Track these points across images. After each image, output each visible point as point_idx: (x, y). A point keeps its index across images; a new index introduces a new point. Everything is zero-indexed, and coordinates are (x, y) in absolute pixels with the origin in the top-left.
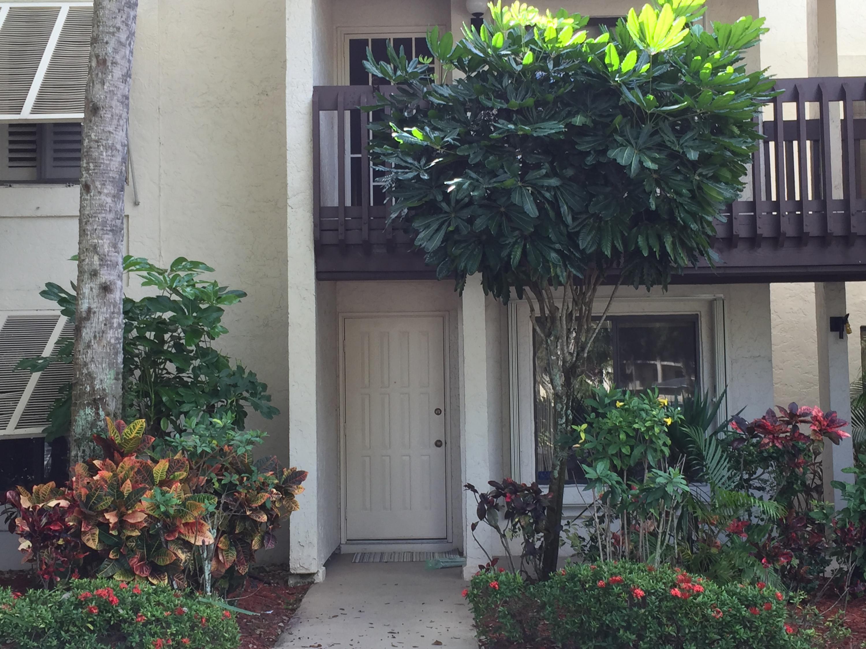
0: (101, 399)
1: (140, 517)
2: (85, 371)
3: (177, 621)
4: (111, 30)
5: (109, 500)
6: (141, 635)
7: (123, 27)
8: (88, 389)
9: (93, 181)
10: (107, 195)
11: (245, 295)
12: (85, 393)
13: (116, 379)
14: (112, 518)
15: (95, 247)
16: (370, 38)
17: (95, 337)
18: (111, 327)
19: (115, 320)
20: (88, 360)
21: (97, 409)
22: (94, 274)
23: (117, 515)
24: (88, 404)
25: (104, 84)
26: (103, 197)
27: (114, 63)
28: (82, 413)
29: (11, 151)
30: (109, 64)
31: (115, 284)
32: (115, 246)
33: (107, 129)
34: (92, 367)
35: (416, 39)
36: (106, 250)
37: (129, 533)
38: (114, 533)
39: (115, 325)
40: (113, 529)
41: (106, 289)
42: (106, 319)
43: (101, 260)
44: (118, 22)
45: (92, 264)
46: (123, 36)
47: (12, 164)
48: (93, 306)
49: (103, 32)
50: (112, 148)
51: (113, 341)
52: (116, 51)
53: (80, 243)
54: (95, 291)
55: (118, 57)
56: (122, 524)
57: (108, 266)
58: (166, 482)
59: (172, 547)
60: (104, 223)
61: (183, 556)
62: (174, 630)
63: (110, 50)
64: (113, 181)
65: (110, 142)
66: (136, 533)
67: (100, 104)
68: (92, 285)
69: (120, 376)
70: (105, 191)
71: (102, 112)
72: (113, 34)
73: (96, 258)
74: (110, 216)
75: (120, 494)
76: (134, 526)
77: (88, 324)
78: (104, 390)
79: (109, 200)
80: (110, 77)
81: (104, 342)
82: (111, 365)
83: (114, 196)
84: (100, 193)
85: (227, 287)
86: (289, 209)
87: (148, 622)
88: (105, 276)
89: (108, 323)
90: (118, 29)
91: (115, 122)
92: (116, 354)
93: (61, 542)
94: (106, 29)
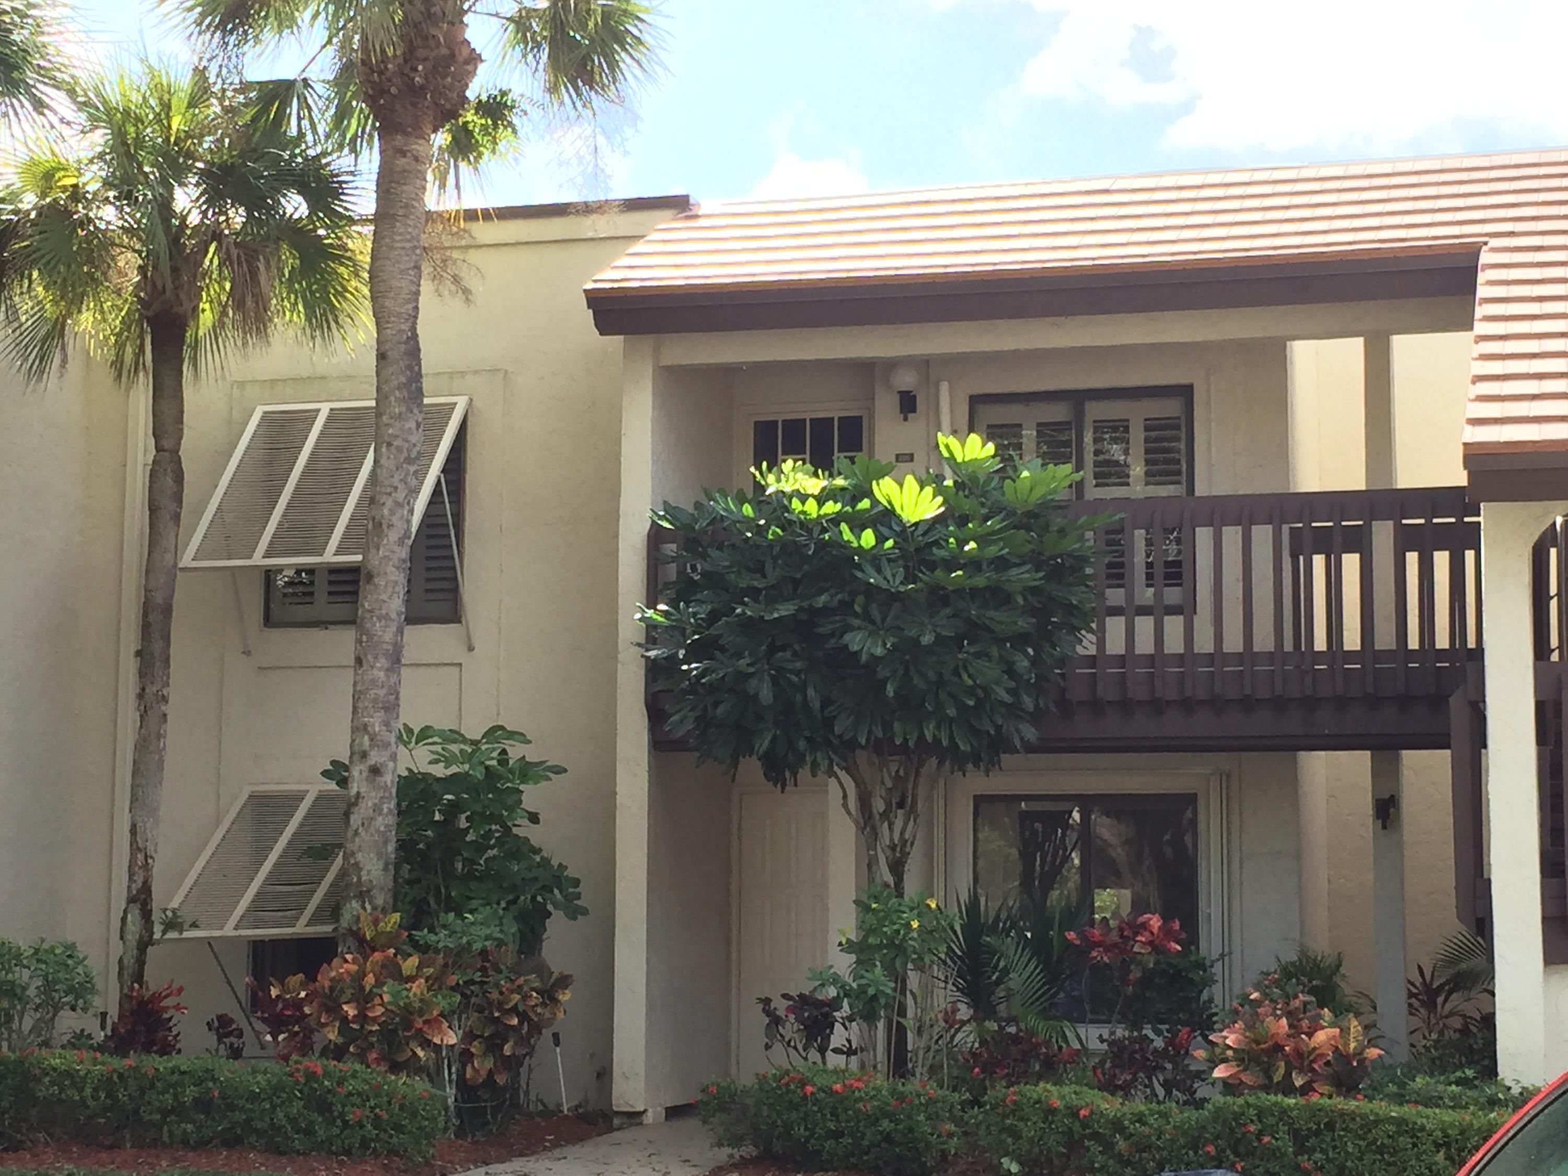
0: (369, 891)
1: (379, 1011)
2: (352, 861)
3: (377, 1096)
4: (389, 490)
5: (349, 992)
6: (344, 1106)
7: (401, 486)
8: (355, 880)
9: (366, 655)
10: (380, 669)
11: (565, 771)
12: (352, 884)
13: (385, 869)
14: (350, 1010)
15: (365, 726)
16: (780, 418)
17: (363, 824)
18: (380, 814)
19: (385, 806)
20: (355, 849)
21: (364, 902)
22: (364, 755)
23: (357, 1008)
24: (355, 897)
25: (378, 549)
26: (375, 672)
27: (390, 526)
28: (348, 905)
29: (330, 583)
30: (385, 527)
31: (387, 766)
32: (387, 724)
33: (382, 597)
34: (359, 856)
35: (840, 418)
36: (377, 729)
37: (370, 1028)
38: (355, 1026)
39: (385, 810)
40: (353, 1022)
41: (375, 771)
42: (375, 805)
43: (371, 740)
44: (396, 481)
45: (361, 744)
46: (400, 496)
47: (332, 599)
48: (362, 790)
49: (380, 492)
50: (387, 617)
51: (382, 829)
52: (392, 512)
53: (352, 721)
54: (365, 774)
55: (395, 520)
56: (362, 1017)
57: (378, 746)
58: (411, 979)
59: (413, 1045)
60: (375, 700)
61: (421, 1053)
62: (372, 1103)
63: (386, 512)
64: (386, 654)
65: (384, 612)
66: (376, 1028)
67: (375, 572)
68: (362, 767)
69: (391, 867)
70: (378, 665)
71: (376, 580)
72: (390, 494)
73: (366, 737)
74: (382, 692)
75: (362, 988)
76: (374, 1019)
77: (355, 810)
78: (371, 881)
79: (382, 674)
80: (385, 542)
81: (372, 830)
82: (379, 855)
83: (387, 670)
84: (372, 667)
85: (545, 762)
86: (619, 665)
87: (350, 1094)
88: (375, 758)
89: (377, 809)
90: (396, 488)
91: (390, 589)
92: (386, 842)
93: (296, 1028)
94: (383, 490)
